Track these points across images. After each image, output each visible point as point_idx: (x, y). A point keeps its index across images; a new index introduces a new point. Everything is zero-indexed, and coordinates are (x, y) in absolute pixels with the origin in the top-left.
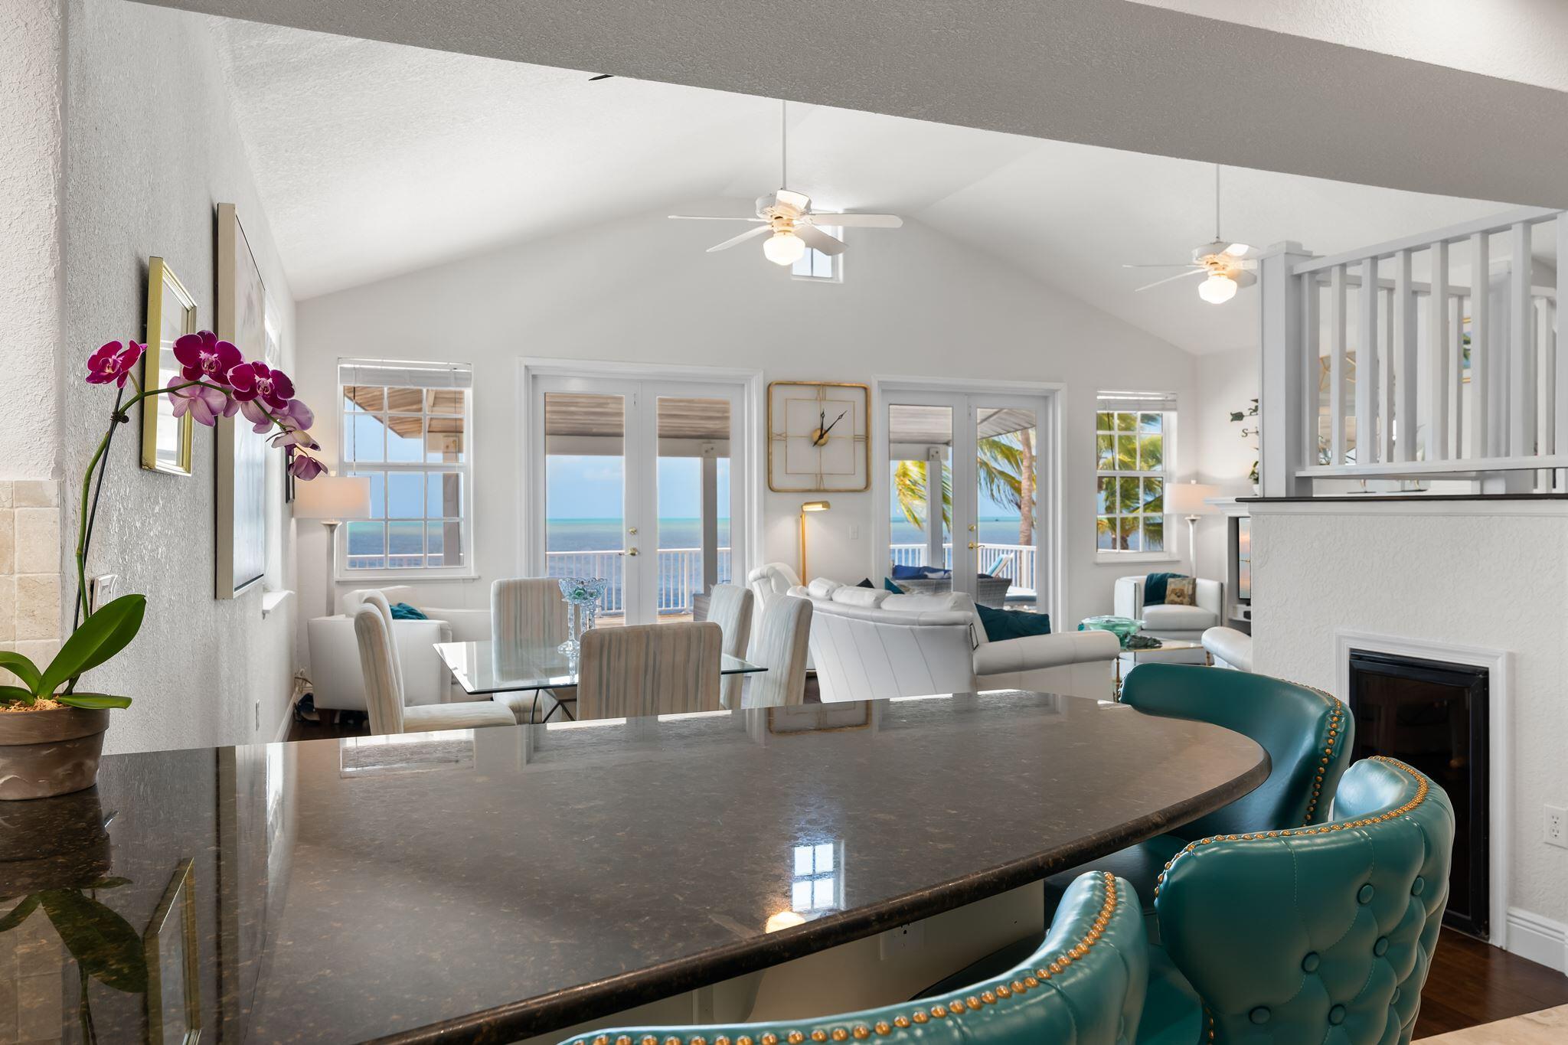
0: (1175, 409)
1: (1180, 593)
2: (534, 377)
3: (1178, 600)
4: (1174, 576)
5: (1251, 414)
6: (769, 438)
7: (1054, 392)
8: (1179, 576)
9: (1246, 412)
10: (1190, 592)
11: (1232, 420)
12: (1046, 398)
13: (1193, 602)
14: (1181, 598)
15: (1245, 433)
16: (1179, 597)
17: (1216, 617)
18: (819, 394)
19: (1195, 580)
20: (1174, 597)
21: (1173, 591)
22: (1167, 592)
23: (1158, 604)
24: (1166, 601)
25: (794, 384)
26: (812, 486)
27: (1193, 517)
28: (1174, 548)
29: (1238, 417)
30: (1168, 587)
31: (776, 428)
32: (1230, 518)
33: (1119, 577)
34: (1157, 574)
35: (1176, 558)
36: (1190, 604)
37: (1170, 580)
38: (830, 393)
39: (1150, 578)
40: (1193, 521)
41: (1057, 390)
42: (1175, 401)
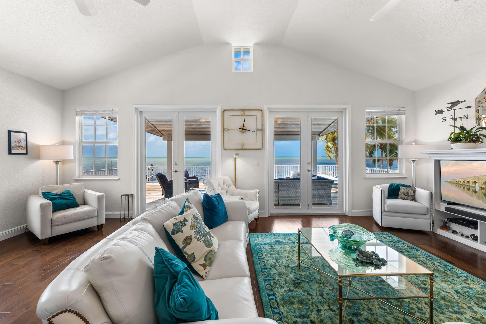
0: (404, 114)
1: (407, 194)
2: (141, 112)
3: (406, 197)
4: (403, 185)
5: (448, 110)
6: (223, 130)
7: (345, 109)
8: (406, 186)
9: (444, 109)
10: (412, 194)
11: (436, 114)
12: (342, 112)
13: (414, 199)
14: (407, 197)
15: (444, 119)
16: (406, 196)
17: (428, 209)
18: (242, 113)
19: (415, 188)
20: (403, 196)
21: (403, 193)
22: (400, 193)
23: (395, 198)
24: (399, 197)
25: (232, 110)
26: (240, 147)
27: (413, 159)
28: (404, 172)
29: (440, 112)
30: (400, 190)
31: (226, 127)
32: (435, 160)
33: (375, 185)
34: (395, 184)
35: (405, 176)
36: (412, 200)
37: (401, 187)
38: (247, 113)
39: (391, 186)
40: (413, 161)
41: (347, 108)
42: (404, 110)
